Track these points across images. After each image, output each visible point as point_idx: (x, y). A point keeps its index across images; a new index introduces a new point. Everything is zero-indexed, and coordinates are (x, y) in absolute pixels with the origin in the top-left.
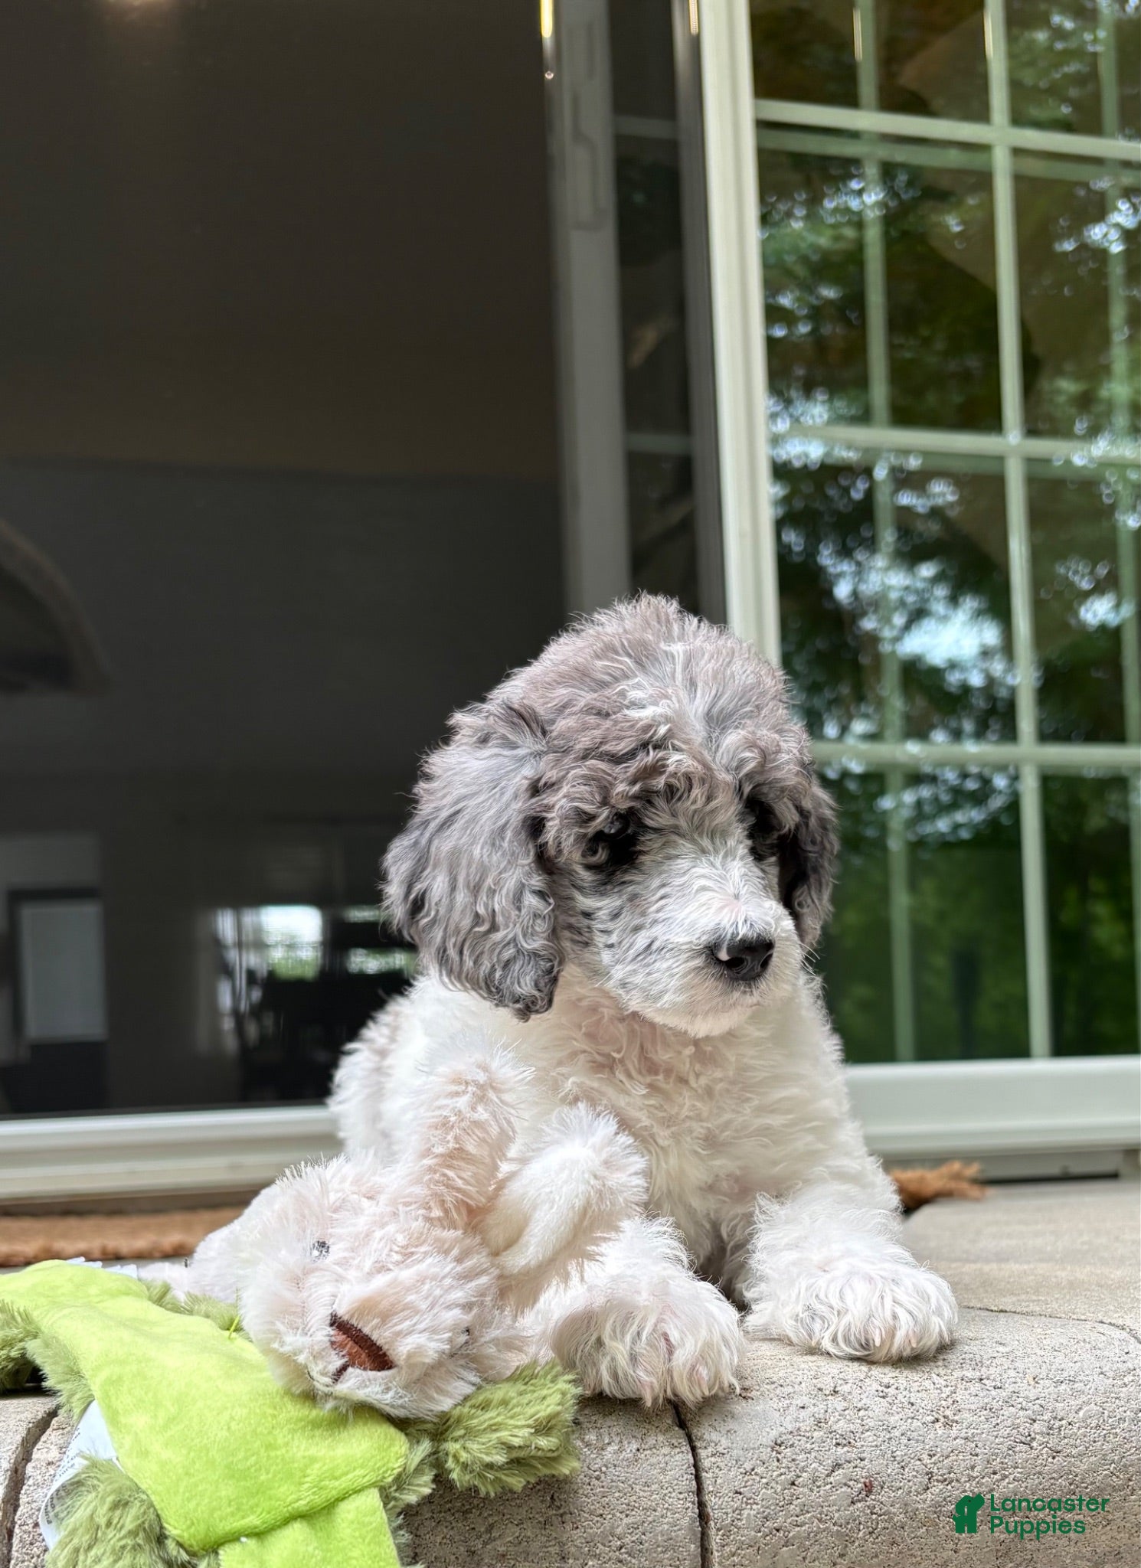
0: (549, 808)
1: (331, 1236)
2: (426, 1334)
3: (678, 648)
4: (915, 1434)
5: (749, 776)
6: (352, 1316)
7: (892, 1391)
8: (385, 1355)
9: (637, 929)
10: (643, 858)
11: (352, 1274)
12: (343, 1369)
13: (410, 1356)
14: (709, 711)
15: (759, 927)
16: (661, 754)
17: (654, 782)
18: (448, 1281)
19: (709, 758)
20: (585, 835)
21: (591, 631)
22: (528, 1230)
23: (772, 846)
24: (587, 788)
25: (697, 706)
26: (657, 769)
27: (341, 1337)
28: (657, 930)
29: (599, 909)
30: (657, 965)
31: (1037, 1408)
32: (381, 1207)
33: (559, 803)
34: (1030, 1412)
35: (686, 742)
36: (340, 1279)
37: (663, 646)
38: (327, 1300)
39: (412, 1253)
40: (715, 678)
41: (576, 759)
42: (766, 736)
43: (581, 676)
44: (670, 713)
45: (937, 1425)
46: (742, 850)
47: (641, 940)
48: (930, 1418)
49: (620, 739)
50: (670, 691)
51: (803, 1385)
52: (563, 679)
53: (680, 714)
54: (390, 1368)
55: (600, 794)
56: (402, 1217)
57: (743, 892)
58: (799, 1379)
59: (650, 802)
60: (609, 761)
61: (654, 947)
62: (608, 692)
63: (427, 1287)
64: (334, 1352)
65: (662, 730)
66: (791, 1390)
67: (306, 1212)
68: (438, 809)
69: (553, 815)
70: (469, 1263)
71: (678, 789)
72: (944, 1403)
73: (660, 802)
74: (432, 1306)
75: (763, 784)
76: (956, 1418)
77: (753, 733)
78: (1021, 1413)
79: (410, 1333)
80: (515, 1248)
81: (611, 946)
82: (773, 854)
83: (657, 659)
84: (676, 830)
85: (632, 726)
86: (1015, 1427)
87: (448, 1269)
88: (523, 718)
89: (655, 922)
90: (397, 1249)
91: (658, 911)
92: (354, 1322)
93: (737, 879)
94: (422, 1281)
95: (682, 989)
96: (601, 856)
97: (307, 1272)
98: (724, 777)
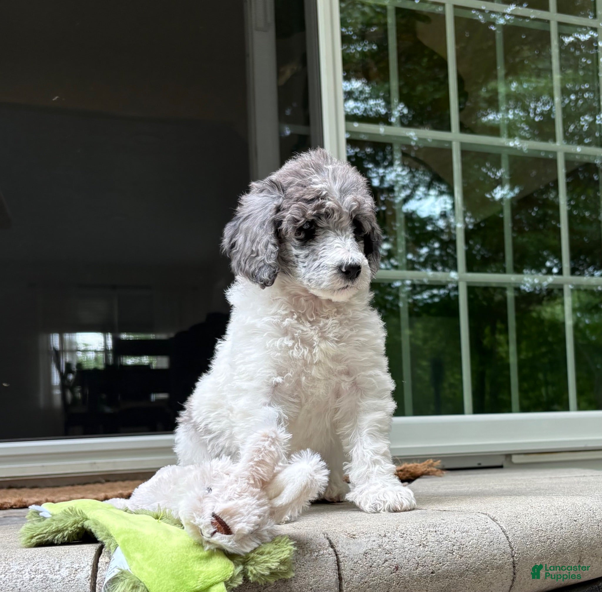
0: (284, 217)
1: (213, 486)
2: (245, 524)
3: (330, 167)
4: (413, 550)
5: (354, 211)
6: (220, 514)
7: (405, 535)
8: (230, 529)
9: (315, 260)
10: (317, 237)
11: (220, 500)
12: (215, 532)
13: (239, 530)
14: (341, 188)
15: (356, 261)
16: (324, 201)
17: (321, 210)
18: (254, 506)
19: (340, 204)
20: (296, 227)
21: (300, 159)
22: (283, 492)
23: (362, 237)
24: (298, 211)
25: (336, 187)
26: (322, 206)
27: (215, 521)
28: (322, 260)
29: (301, 254)
30: (322, 271)
31: (455, 541)
32: (232, 477)
33: (288, 215)
34: (453, 542)
35: (333, 198)
36: (216, 501)
37: (325, 166)
38: (211, 508)
39: (242, 495)
40: (343, 176)
41: (294, 201)
42: (360, 197)
43: (297, 174)
44: (326, 187)
45: (421, 547)
46: (351, 236)
47: (316, 264)
48: (418, 544)
49: (309, 194)
50: (327, 180)
51: (374, 533)
52: (291, 174)
53: (330, 188)
54: (231, 534)
55: (302, 214)
56: (239, 483)
57: (351, 249)
58: (373, 532)
59: (320, 218)
60: (306, 202)
61: (321, 266)
62: (305, 179)
63: (247, 507)
64: (212, 526)
65: (324, 193)
66: (370, 535)
67: (205, 476)
68: (244, 214)
69: (285, 220)
70: (262, 501)
71: (329, 214)
72: (423, 539)
73: (323, 218)
74: (248, 514)
75: (359, 215)
76: (427, 544)
77: (356, 196)
78: (450, 543)
79: (240, 522)
80: (278, 498)
81: (305, 267)
82: (362, 240)
83: (323, 170)
84: (329, 228)
85: (314, 190)
86: (447, 547)
87: (254, 502)
88: (275, 185)
89: (321, 257)
90: (237, 493)
91: (322, 254)
92: (220, 516)
93: (349, 245)
94: (246, 505)
95: (329, 281)
96: (302, 236)
97: (204, 497)
98: (345, 210)
